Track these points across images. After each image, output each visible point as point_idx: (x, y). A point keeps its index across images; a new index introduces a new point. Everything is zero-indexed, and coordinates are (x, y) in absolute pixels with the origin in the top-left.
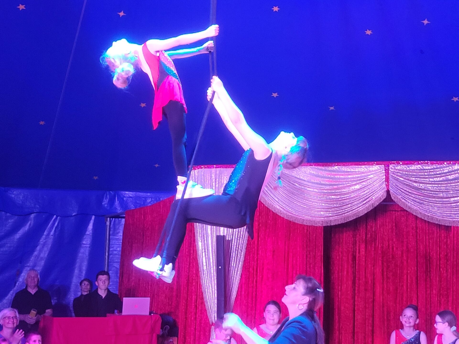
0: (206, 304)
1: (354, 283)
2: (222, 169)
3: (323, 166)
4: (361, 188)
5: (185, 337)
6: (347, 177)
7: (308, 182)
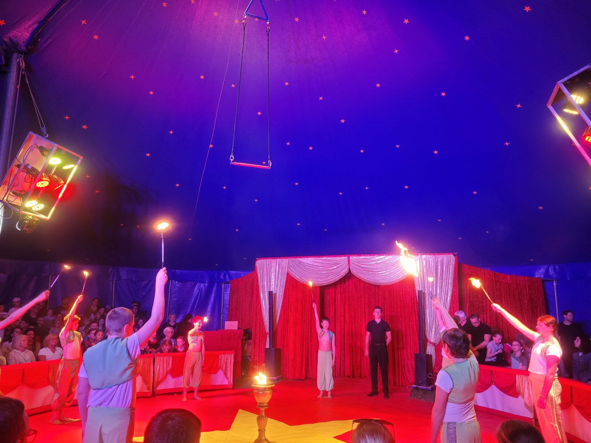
0: (264, 324)
1: (335, 313)
2: (272, 260)
3: (319, 257)
4: (337, 268)
5: (255, 340)
6: (330, 262)
7: (312, 265)
